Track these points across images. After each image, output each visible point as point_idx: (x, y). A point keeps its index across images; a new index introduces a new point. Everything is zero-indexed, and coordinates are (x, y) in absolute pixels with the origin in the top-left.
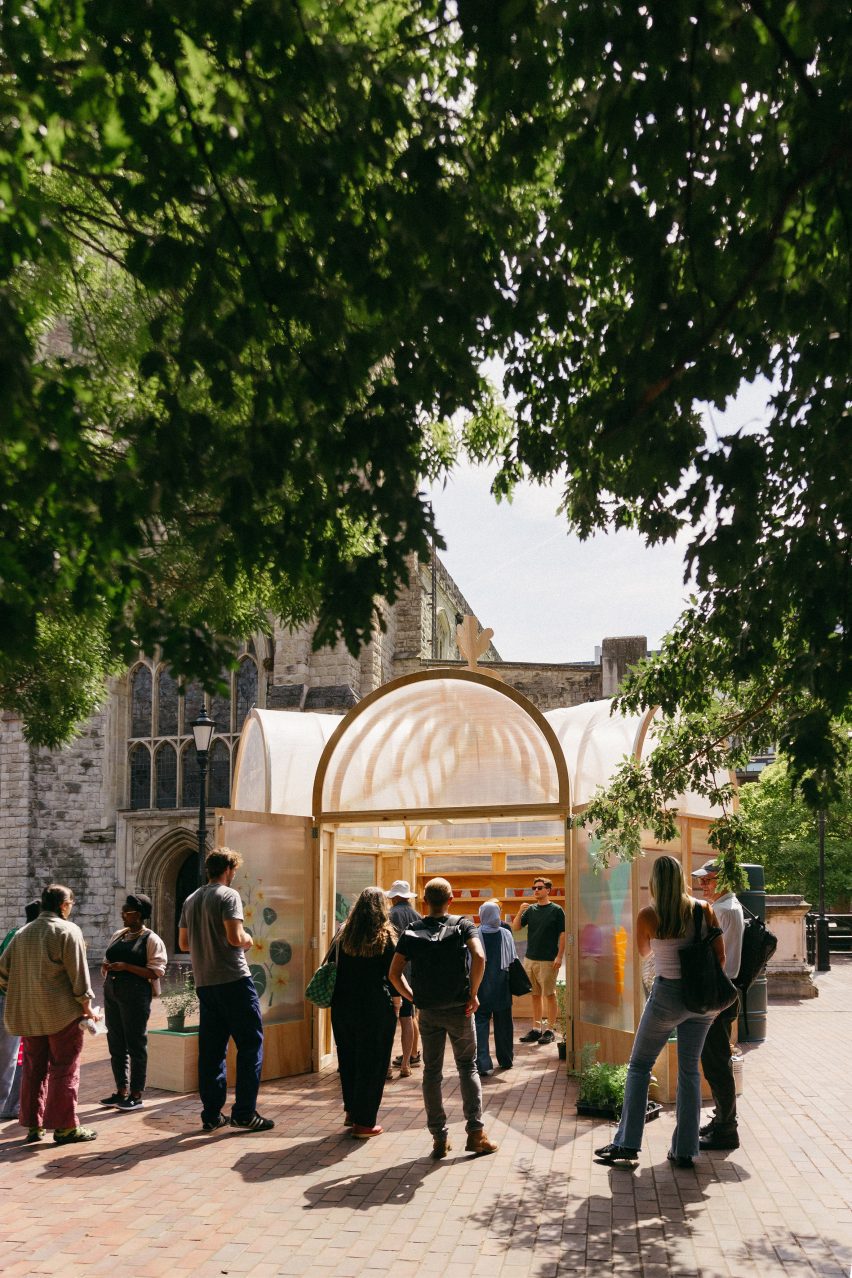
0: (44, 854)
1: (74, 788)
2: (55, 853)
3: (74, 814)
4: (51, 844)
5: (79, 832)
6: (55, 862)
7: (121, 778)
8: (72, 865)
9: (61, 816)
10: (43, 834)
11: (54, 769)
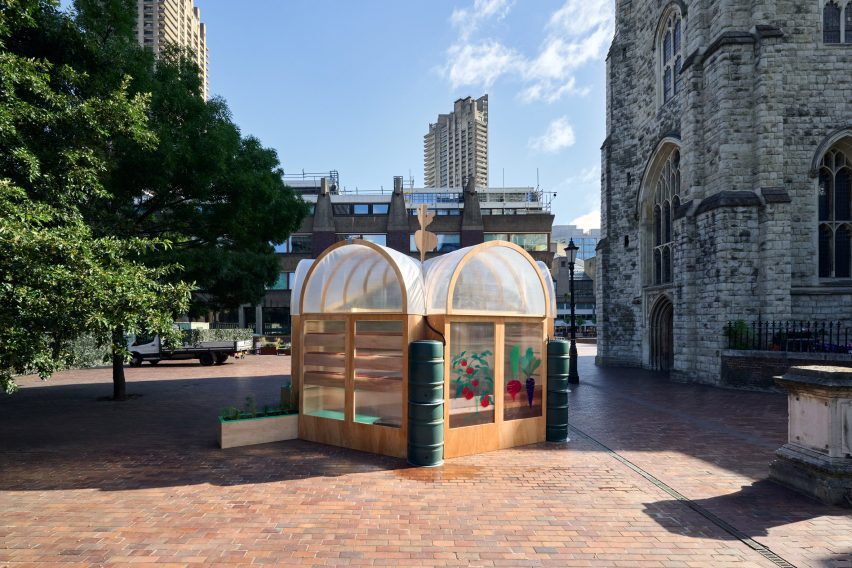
0: (613, 310)
1: (628, 277)
2: (619, 310)
3: (629, 290)
4: (618, 305)
5: (632, 299)
6: (620, 314)
7: (649, 270)
8: (626, 315)
9: (621, 291)
10: (613, 301)
11: (618, 269)
